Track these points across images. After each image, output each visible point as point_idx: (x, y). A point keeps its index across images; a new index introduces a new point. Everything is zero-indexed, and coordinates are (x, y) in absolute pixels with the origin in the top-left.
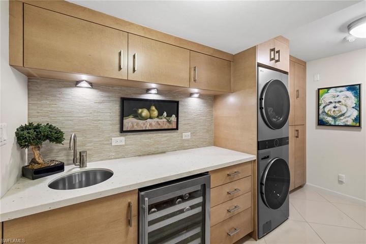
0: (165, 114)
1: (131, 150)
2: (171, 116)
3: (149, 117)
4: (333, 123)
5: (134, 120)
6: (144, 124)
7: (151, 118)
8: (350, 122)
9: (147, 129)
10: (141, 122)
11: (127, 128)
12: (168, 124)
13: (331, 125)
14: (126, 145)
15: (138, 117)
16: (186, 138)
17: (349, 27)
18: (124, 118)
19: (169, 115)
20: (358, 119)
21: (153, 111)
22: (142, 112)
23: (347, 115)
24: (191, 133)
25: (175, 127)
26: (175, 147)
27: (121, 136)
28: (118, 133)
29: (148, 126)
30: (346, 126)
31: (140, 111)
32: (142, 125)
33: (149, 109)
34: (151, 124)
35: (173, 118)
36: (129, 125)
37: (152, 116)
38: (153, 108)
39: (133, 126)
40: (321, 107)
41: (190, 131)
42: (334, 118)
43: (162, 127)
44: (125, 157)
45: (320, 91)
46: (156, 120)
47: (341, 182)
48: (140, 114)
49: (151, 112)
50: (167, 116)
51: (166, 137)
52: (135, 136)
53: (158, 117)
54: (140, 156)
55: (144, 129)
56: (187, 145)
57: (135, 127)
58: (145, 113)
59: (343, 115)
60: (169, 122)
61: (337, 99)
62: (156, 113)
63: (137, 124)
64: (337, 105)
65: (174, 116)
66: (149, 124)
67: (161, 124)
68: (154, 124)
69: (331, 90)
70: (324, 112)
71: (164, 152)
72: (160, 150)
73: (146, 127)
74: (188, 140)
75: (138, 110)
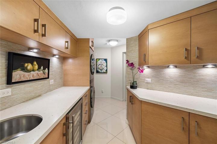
0: (42, 67)
1: (17, 99)
2: (45, 69)
3: (32, 70)
4: (100, 72)
5: (22, 73)
6: (29, 76)
7: (33, 70)
8: (105, 72)
9: (31, 79)
10: (26, 74)
11: (16, 79)
12: (43, 75)
13: (100, 73)
14: (12, 95)
15: (24, 70)
16: (52, 83)
17: (109, 41)
18: (13, 71)
19: (44, 69)
20: (107, 70)
21: (35, 65)
22: (27, 66)
23: (104, 69)
24: (54, 80)
25: (47, 77)
26: (46, 91)
27: (7, 87)
28: (5, 85)
29: (31, 77)
30: (104, 73)
31: (26, 65)
32: (27, 76)
33: (32, 64)
34: (33, 76)
35: (46, 70)
36: (18, 77)
37: (34, 69)
38: (35, 63)
39: (20, 78)
40: (97, 66)
41: (53, 79)
42: (101, 70)
43: (40, 77)
44: (11, 107)
45: (97, 60)
46: (37, 72)
47: (102, 92)
48: (27, 67)
49: (34, 66)
50: (43, 69)
51: (41, 84)
52: (20, 86)
53: (38, 70)
54: (24, 102)
55: (29, 79)
56: (52, 88)
57: (22, 78)
58: (29, 66)
59: (103, 69)
60: (44, 73)
61: (102, 63)
62: (36, 67)
63: (24, 76)
64: (102, 65)
65: (47, 69)
66: (32, 75)
67: (40, 75)
68: (35, 75)
69: (100, 60)
70: (98, 68)
71: (40, 96)
72: (38, 95)
73: (30, 78)
74: (52, 85)
75: (25, 64)
